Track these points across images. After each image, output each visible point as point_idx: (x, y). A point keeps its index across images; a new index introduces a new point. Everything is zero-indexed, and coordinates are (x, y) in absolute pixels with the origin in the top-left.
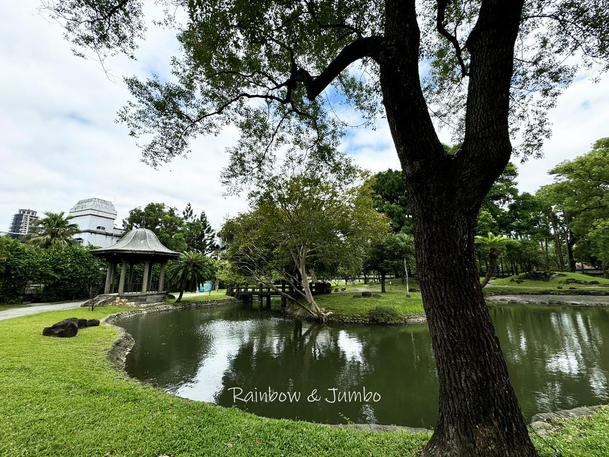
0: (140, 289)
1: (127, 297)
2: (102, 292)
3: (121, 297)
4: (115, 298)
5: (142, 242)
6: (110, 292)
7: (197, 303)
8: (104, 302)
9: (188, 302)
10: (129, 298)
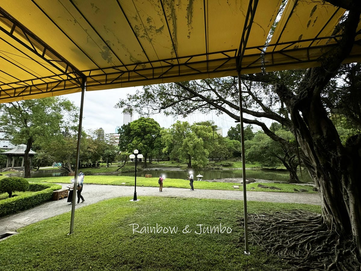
0: (21, 166)
1: (15, 169)
2: (5, 167)
3: (13, 169)
4: (10, 169)
5: (22, 150)
6: (9, 167)
7: (46, 170)
8: (6, 170)
9: (42, 170)
10: (16, 169)
